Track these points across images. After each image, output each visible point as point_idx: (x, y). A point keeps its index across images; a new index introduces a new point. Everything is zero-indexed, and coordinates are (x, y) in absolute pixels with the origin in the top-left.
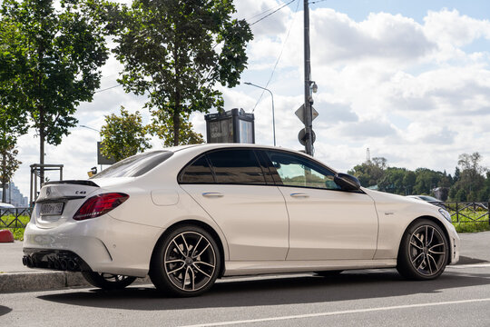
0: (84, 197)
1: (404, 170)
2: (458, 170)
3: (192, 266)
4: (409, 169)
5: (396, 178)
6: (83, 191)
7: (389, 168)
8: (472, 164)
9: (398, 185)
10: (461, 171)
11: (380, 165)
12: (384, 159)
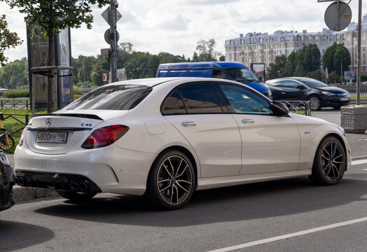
0: (91, 129)
1: (148, 54)
2: (195, 54)
3: (176, 184)
4: (153, 54)
5: (142, 61)
6: (89, 123)
7: (134, 53)
8: (208, 49)
9: (143, 67)
10: (198, 55)
11: (127, 50)
12: (130, 45)
